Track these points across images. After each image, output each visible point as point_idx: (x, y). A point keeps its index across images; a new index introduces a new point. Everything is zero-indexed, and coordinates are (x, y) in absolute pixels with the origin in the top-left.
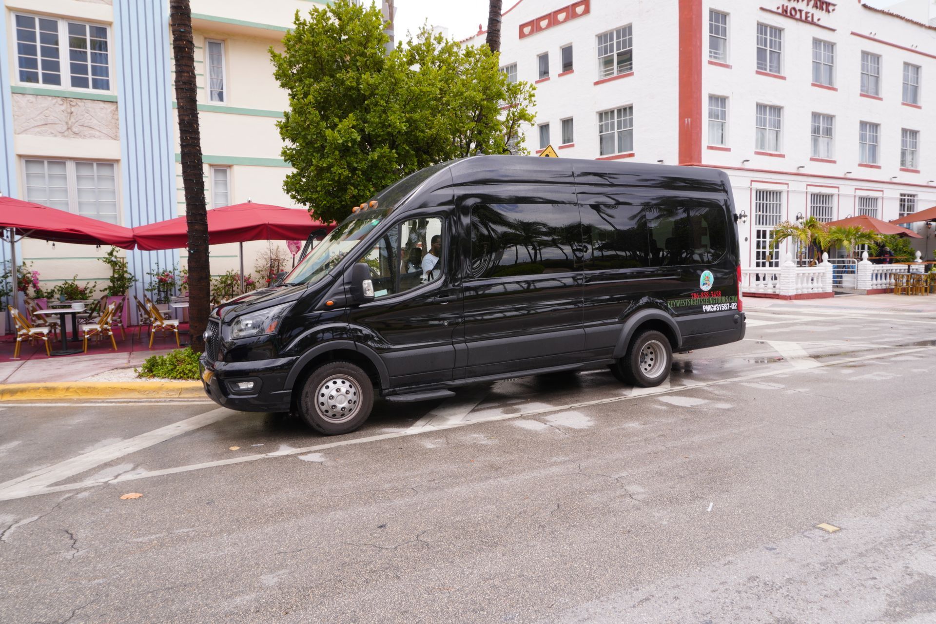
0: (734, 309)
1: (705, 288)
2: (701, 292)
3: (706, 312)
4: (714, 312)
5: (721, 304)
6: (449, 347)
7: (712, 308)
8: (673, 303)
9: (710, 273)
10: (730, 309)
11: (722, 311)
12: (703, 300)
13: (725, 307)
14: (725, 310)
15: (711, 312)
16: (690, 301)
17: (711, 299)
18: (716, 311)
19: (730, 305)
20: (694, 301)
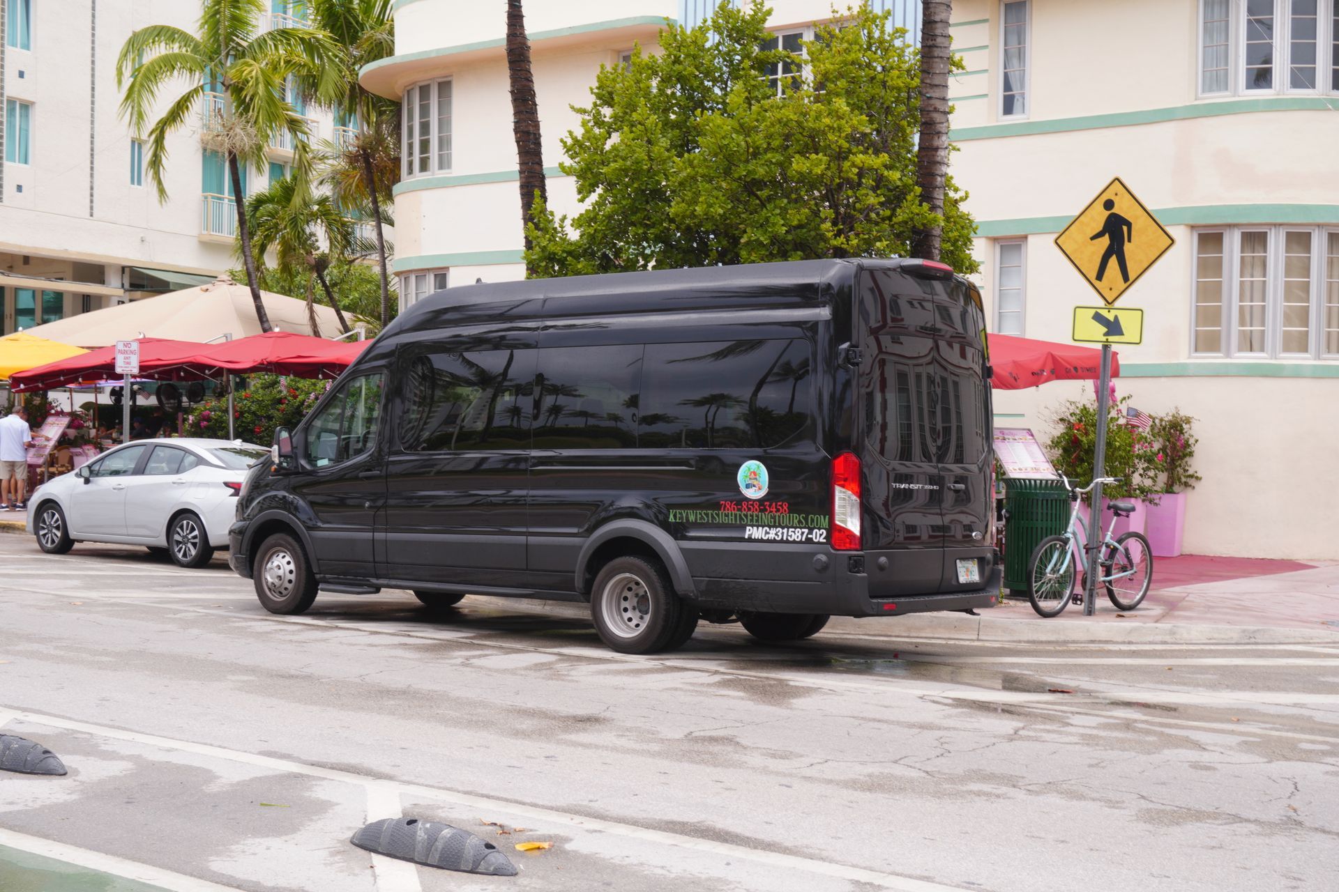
0: (819, 543)
1: (753, 494)
2: (741, 501)
3: (750, 540)
4: (768, 541)
5: (788, 528)
6: (368, 535)
7: (767, 533)
8: (681, 513)
9: (761, 465)
10: (809, 541)
11: (787, 542)
12: (746, 516)
13: (796, 535)
14: (794, 542)
15: (762, 541)
16: (718, 515)
17: (765, 517)
18: (774, 541)
19: (810, 532)
20: (727, 516)
